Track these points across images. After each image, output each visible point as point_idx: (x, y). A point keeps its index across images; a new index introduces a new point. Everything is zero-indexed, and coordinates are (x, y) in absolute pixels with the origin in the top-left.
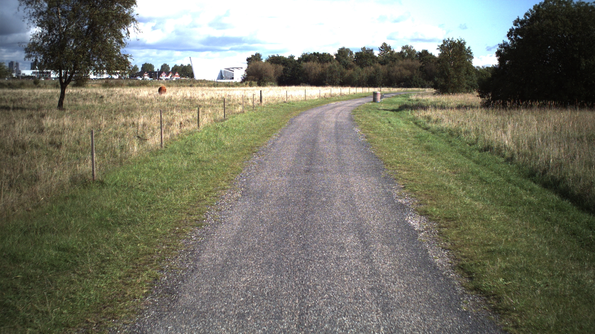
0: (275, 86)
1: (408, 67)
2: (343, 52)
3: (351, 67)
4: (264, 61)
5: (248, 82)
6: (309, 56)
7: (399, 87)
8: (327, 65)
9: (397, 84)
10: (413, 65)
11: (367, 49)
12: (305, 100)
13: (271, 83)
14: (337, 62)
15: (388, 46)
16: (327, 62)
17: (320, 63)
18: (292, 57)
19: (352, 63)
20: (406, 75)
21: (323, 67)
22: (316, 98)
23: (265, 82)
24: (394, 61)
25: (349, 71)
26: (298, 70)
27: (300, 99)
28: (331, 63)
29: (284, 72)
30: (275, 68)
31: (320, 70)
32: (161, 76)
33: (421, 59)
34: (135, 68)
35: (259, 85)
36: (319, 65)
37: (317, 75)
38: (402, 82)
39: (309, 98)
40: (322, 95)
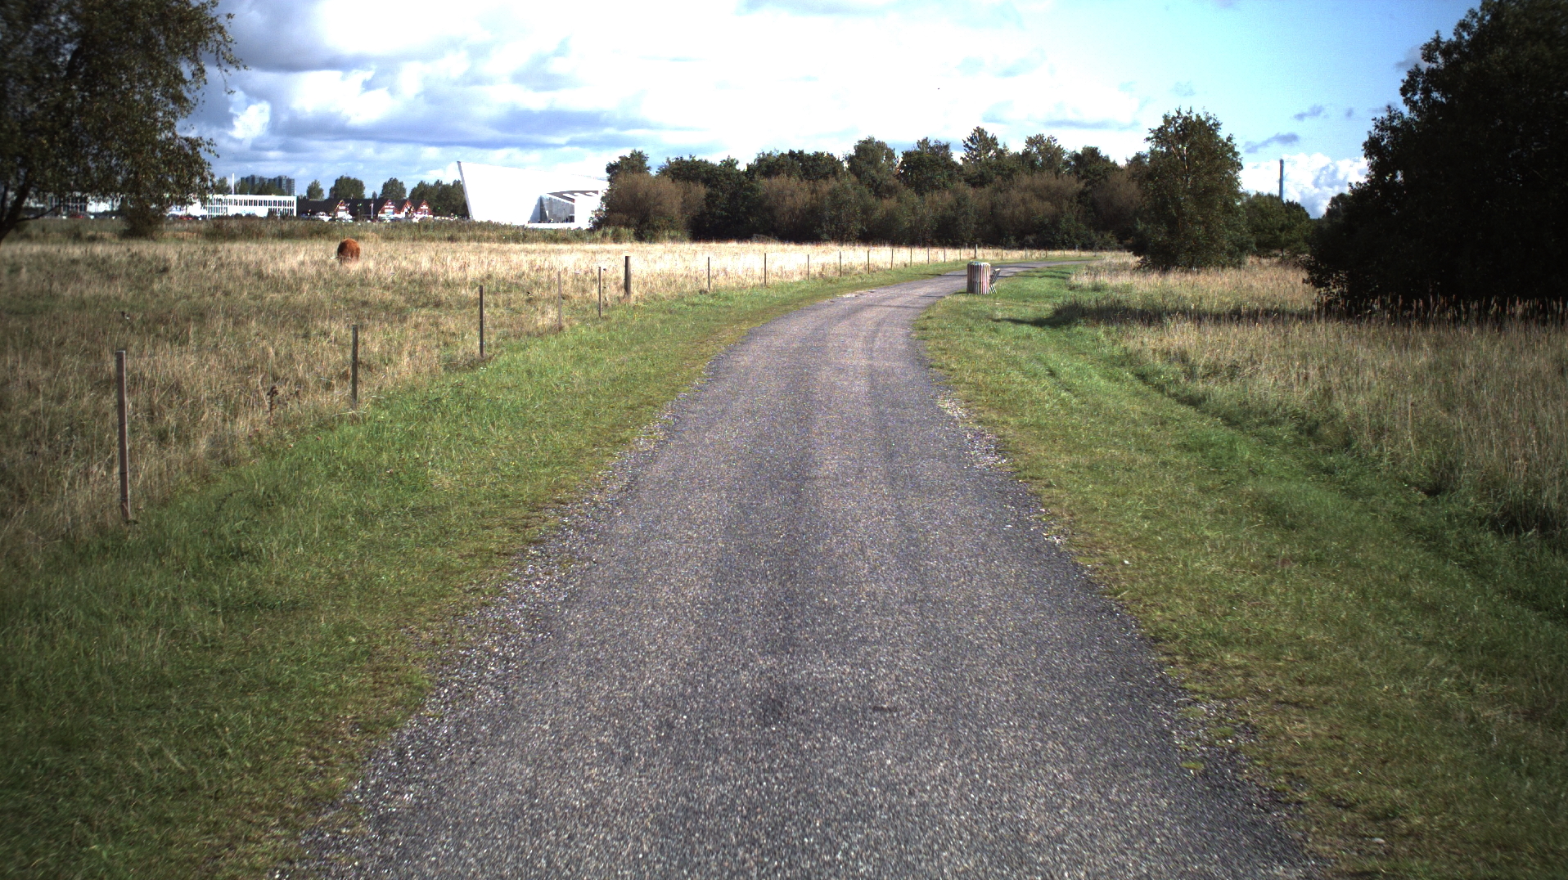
0: (682, 241)
1: (1045, 194)
2: (869, 152)
3: (891, 191)
4: (653, 173)
5: (610, 231)
6: (778, 160)
7: (1021, 247)
8: (826, 186)
9: (1017, 240)
10: (1059, 188)
11: (932, 144)
12: (765, 285)
13: (673, 233)
14: (854, 179)
15: (989, 136)
16: (825, 176)
17: (805, 181)
18: (730, 164)
19: (893, 182)
20: (1041, 216)
21: (813, 191)
22: (797, 278)
23: (655, 229)
24: (1009, 176)
25: (885, 201)
26: (746, 198)
27: (750, 282)
28: (837, 180)
29: (707, 204)
30: (685, 193)
31: (807, 200)
32: (383, 212)
33: (1082, 172)
34: (314, 190)
35: (640, 237)
36: (804, 184)
37: (797, 212)
38: (1030, 234)
39: (777, 279)
40: (815, 269)
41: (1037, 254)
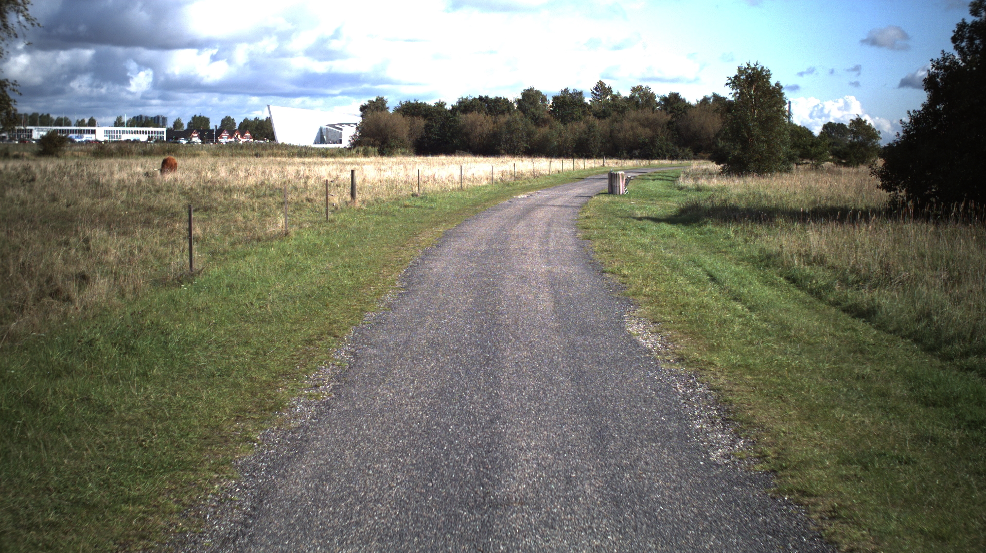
0: (409, 155)
1: (646, 123)
2: (530, 97)
3: (545, 122)
4: (391, 111)
5: (361, 149)
6: (471, 102)
8: (503, 119)
9: (627, 153)
10: (655, 119)
12: (461, 189)
13: (403, 150)
14: (521, 114)
15: (607, 86)
16: (503, 113)
17: (489, 116)
18: (441, 105)
19: (547, 116)
20: (643, 137)
21: (495, 122)
22: (485, 183)
23: (391, 148)
24: (622, 112)
25: (542, 129)
26: (451, 127)
27: (451, 186)
28: (510, 115)
29: (426, 131)
30: (411, 124)
31: (491, 128)
32: (222, 138)
33: (669, 109)
34: (178, 124)
35: (382, 153)
36: (489, 118)
37: (484, 136)
38: (636, 149)
39: (470, 184)
40: (497, 176)
41: (644, 162)
